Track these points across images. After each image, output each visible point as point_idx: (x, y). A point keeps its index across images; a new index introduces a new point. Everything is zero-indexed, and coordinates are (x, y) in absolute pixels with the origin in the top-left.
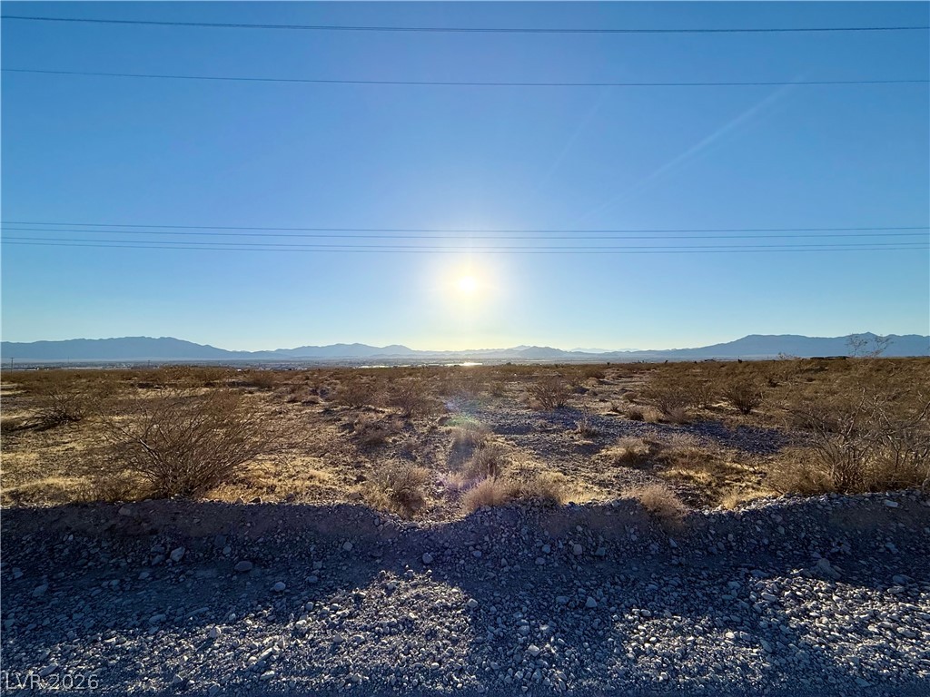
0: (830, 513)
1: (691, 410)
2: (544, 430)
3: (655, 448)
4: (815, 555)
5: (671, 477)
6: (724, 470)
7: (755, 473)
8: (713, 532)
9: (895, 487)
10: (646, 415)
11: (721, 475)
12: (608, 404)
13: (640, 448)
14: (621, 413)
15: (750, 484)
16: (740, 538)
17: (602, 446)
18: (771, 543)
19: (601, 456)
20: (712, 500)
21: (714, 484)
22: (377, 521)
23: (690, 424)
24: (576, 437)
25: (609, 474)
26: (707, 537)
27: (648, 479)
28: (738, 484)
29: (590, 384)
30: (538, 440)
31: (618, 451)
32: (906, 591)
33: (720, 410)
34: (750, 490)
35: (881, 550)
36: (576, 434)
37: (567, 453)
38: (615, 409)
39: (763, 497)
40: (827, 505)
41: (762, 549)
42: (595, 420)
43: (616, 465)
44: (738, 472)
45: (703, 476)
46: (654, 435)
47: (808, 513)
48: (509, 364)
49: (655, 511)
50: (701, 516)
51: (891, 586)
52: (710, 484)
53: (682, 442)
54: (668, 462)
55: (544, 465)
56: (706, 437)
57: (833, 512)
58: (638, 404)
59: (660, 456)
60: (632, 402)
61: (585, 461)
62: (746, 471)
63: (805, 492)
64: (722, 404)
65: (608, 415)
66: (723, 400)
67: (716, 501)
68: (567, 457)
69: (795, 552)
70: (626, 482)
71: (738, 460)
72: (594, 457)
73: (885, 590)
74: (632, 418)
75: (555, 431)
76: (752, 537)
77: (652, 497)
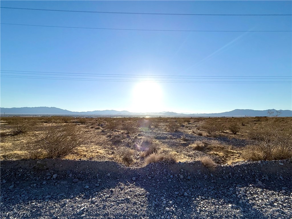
0: (262, 166)
1: (217, 133)
2: (171, 138)
3: (206, 144)
4: (257, 180)
5: (211, 154)
6: (228, 152)
7: (238, 153)
8: (225, 172)
9: (282, 159)
10: (203, 134)
11: (227, 154)
12: (191, 130)
13: (201, 145)
14: (195, 133)
15: (236, 157)
16: (233, 174)
17: (189, 144)
18: (243, 176)
19: (189, 147)
20: (224, 162)
21: (225, 157)
22: (118, 167)
23: (217, 137)
24: (181, 141)
25: (191, 153)
26: (223, 174)
27: (204, 154)
28: (232, 156)
29: (186, 124)
30: (169, 141)
31: (194, 145)
32: (286, 192)
33: (227, 133)
34: (236, 159)
35: (278, 179)
36: (181, 140)
37: (178, 146)
38: (193, 132)
39: (240, 161)
40: (261, 164)
41: (240, 178)
42: (187, 135)
43: (194, 150)
44: (233, 153)
45: (221, 154)
46: (205, 140)
47: (255, 166)
48: (160, 117)
49: (206, 165)
50: (221, 167)
51: (281, 190)
52: (223, 156)
53: (215, 143)
54: (210, 149)
55: (171, 150)
56: (222, 141)
57: (263, 166)
58: (201, 130)
59: (208, 147)
60: (199, 130)
61: (184, 148)
62: (235, 152)
63: (254, 160)
64: (227, 131)
65: (191, 134)
66: (228, 130)
67: (225, 162)
68: (178, 147)
69: (251, 179)
70: (197, 155)
71: (232, 149)
72: (187, 147)
73: (279, 192)
74: (199, 135)
75: (174, 139)
76: (237, 174)
77: (205, 160)
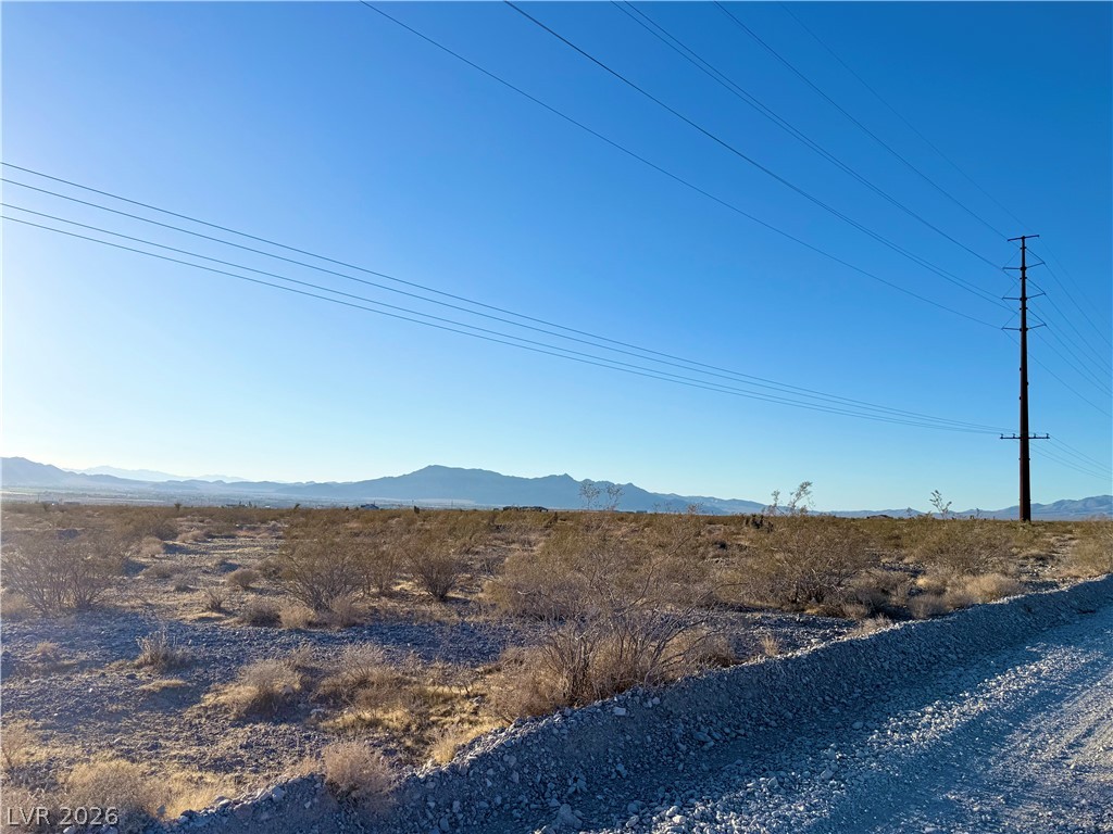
0: (565, 737)
1: (360, 600)
2: (52, 665)
3: (310, 674)
4: (555, 803)
5: (345, 729)
6: (427, 699)
7: (468, 696)
8: (432, 804)
9: (619, 690)
10: (285, 615)
11: (423, 709)
12: (200, 596)
13: (286, 680)
14: (229, 614)
15: (464, 716)
16: (467, 803)
17: (205, 685)
18: (504, 800)
19: (206, 709)
20: (414, 755)
21: (414, 727)
23: (362, 625)
24: (141, 675)
25: (225, 745)
26: (425, 816)
27: (308, 738)
28: (449, 719)
29: (148, 551)
30: (41, 692)
31: (242, 692)
32: (641, 820)
33: (403, 596)
34: (466, 726)
35: (614, 776)
36: (139, 667)
37: (126, 713)
38: (216, 607)
39: (488, 731)
40: (562, 728)
41: (496, 814)
42: (177, 628)
43: (240, 721)
44: (447, 699)
45: (396, 716)
46: (305, 651)
47: (541, 744)
50: (415, 782)
51: (627, 818)
52: (409, 726)
53: (361, 658)
54: (336, 700)
55: (77, 750)
56: (389, 646)
57: (569, 735)
58: (261, 592)
59: (321, 691)
60: (247, 589)
61: (170, 725)
62: (456, 695)
63: (538, 714)
64: (406, 586)
65: (202, 619)
66: (405, 579)
67: (420, 755)
68: (125, 722)
69: (533, 806)
70: (268, 752)
71: (445, 679)
72: (189, 713)
73: (624, 824)
74: (255, 622)
75: (82, 666)
76: (482, 799)
77: (348, 763)
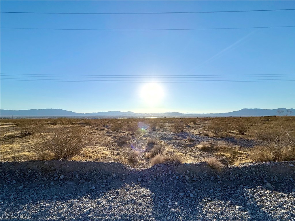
0: (271, 168)
1: (224, 133)
2: (177, 139)
3: (213, 145)
4: (266, 181)
5: (218, 155)
6: (235, 152)
7: (245, 154)
8: (232, 173)
9: (292, 159)
10: (209, 135)
11: (234, 154)
12: (197, 131)
13: (208, 145)
14: (201, 134)
15: (244, 157)
16: (240, 175)
17: (195, 144)
18: (251, 177)
19: (195, 148)
20: (231, 163)
21: (232, 158)
22: (123, 168)
23: (224, 138)
24: (187, 142)
25: (197, 154)
26: (230, 175)
27: (210, 155)
28: (240, 157)
29: (191, 124)
30: (174, 142)
31: (200, 146)
33: (234, 133)
34: (244, 160)
35: (288, 180)
36: (187, 140)
37: (184, 147)
38: (199, 133)
39: (248, 162)
40: (269, 165)
41: (248, 179)
42: (193, 136)
43: (200, 151)
44: (240, 154)
45: (228, 155)
46: (212, 141)
47: (263, 168)
48: (165, 118)
49: (212, 166)
50: (227, 168)
51: (291, 192)
52: (231, 157)
53: (221, 144)
54: (217, 150)
55: (177, 150)
56: (229, 142)
58: (207, 131)
59: (214, 148)
60: (205, 130)
61: (190, 149)
62: (243, 153)
63: (262, 161)
65: (197, 134)
66: (235, 130)
67: (232, 163)
68: (184, 148)
69: (259, 180)
70: (203, 156)
71: (240, 150)
72: (192, 148)
73: (289, 193)
74: (205, 136)
75: (180, 139)
76: (244, 175)
77: (211, 161)
